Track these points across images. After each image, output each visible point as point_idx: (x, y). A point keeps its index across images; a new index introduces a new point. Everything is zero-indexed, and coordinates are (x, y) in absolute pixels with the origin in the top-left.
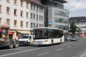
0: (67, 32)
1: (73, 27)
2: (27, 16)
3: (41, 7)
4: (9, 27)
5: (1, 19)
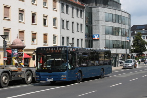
0: (128, 53)
1: (138, 44)
2: (54, 24)
3: (80, 8)
4: (24, 45)
5: (9, 30)
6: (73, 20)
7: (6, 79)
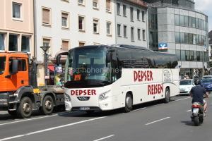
0: (206, 67)
5: (49, 40)
6: (132, 24)
7: (49, 104)
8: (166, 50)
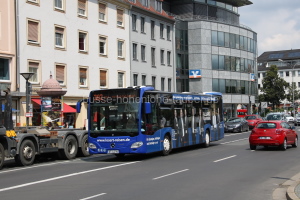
0: (253, 102)
1: (271, 85)
2: (120, 52)
3: (166, 23)
4: (63, 89)
5: (38, 64)
6: (153, 44)
7: (29, 151)
8: (199, 79)
